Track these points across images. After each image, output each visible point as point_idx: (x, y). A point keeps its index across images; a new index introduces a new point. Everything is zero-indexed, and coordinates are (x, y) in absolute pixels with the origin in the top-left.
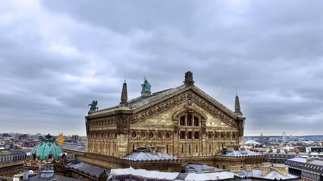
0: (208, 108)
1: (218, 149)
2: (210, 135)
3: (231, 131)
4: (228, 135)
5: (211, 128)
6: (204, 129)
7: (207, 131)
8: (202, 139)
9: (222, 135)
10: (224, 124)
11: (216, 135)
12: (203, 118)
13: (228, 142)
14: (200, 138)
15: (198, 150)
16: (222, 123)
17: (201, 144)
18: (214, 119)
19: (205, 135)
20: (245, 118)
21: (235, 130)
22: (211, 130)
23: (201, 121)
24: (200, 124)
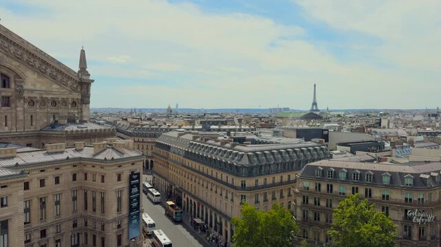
0: (28, 62)
1: (45, 121)
2: (32, 102)
3: (71, 96)
4: (65, 102)
5: (32, 91)
6: (20, 92)
7: (26, 95)
8: (16, 107)
9: (54, 103)
10: (58, 87)
11: (43, 102)
12: (17, 76)
13: (63, 111)
14: (13, 105)
15: (9, 123)
16: (55, 86)
17: (13, 115)
18: (40, 80)
19: (22, 101)
20: (93, 81)
21: (77, 96)
22: (32, 95)
23: (15, 81)
24: (13, 85)
